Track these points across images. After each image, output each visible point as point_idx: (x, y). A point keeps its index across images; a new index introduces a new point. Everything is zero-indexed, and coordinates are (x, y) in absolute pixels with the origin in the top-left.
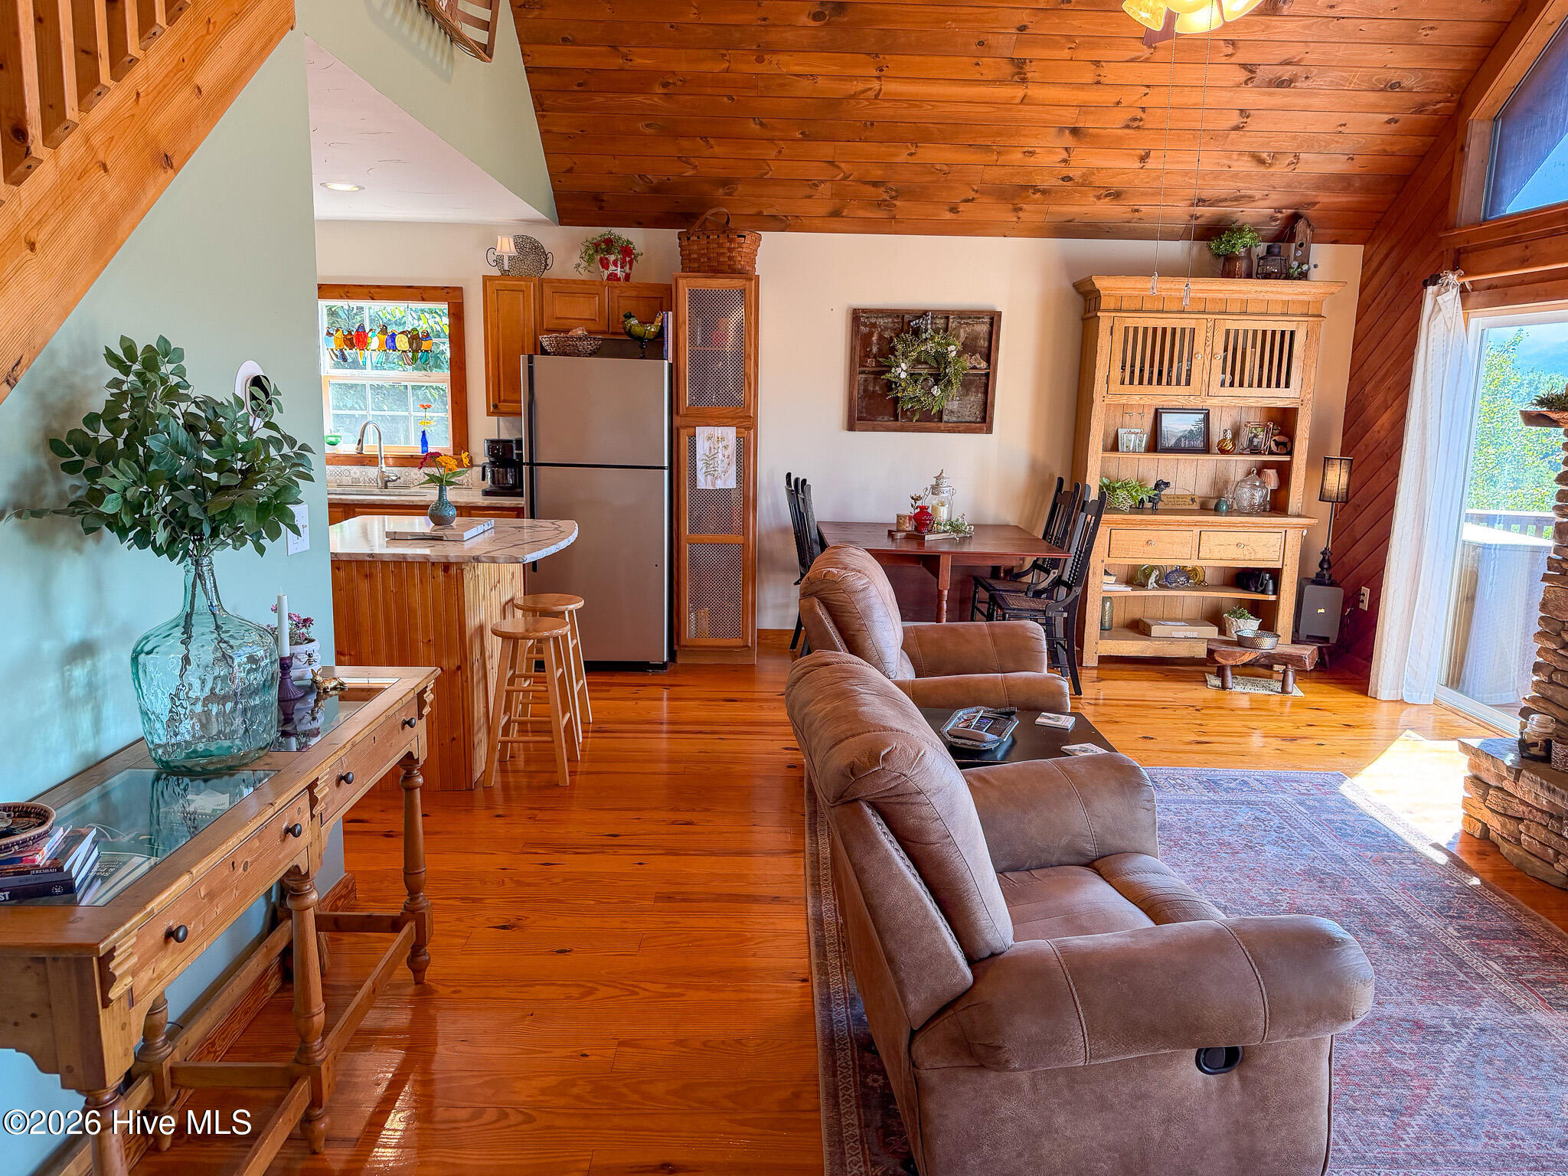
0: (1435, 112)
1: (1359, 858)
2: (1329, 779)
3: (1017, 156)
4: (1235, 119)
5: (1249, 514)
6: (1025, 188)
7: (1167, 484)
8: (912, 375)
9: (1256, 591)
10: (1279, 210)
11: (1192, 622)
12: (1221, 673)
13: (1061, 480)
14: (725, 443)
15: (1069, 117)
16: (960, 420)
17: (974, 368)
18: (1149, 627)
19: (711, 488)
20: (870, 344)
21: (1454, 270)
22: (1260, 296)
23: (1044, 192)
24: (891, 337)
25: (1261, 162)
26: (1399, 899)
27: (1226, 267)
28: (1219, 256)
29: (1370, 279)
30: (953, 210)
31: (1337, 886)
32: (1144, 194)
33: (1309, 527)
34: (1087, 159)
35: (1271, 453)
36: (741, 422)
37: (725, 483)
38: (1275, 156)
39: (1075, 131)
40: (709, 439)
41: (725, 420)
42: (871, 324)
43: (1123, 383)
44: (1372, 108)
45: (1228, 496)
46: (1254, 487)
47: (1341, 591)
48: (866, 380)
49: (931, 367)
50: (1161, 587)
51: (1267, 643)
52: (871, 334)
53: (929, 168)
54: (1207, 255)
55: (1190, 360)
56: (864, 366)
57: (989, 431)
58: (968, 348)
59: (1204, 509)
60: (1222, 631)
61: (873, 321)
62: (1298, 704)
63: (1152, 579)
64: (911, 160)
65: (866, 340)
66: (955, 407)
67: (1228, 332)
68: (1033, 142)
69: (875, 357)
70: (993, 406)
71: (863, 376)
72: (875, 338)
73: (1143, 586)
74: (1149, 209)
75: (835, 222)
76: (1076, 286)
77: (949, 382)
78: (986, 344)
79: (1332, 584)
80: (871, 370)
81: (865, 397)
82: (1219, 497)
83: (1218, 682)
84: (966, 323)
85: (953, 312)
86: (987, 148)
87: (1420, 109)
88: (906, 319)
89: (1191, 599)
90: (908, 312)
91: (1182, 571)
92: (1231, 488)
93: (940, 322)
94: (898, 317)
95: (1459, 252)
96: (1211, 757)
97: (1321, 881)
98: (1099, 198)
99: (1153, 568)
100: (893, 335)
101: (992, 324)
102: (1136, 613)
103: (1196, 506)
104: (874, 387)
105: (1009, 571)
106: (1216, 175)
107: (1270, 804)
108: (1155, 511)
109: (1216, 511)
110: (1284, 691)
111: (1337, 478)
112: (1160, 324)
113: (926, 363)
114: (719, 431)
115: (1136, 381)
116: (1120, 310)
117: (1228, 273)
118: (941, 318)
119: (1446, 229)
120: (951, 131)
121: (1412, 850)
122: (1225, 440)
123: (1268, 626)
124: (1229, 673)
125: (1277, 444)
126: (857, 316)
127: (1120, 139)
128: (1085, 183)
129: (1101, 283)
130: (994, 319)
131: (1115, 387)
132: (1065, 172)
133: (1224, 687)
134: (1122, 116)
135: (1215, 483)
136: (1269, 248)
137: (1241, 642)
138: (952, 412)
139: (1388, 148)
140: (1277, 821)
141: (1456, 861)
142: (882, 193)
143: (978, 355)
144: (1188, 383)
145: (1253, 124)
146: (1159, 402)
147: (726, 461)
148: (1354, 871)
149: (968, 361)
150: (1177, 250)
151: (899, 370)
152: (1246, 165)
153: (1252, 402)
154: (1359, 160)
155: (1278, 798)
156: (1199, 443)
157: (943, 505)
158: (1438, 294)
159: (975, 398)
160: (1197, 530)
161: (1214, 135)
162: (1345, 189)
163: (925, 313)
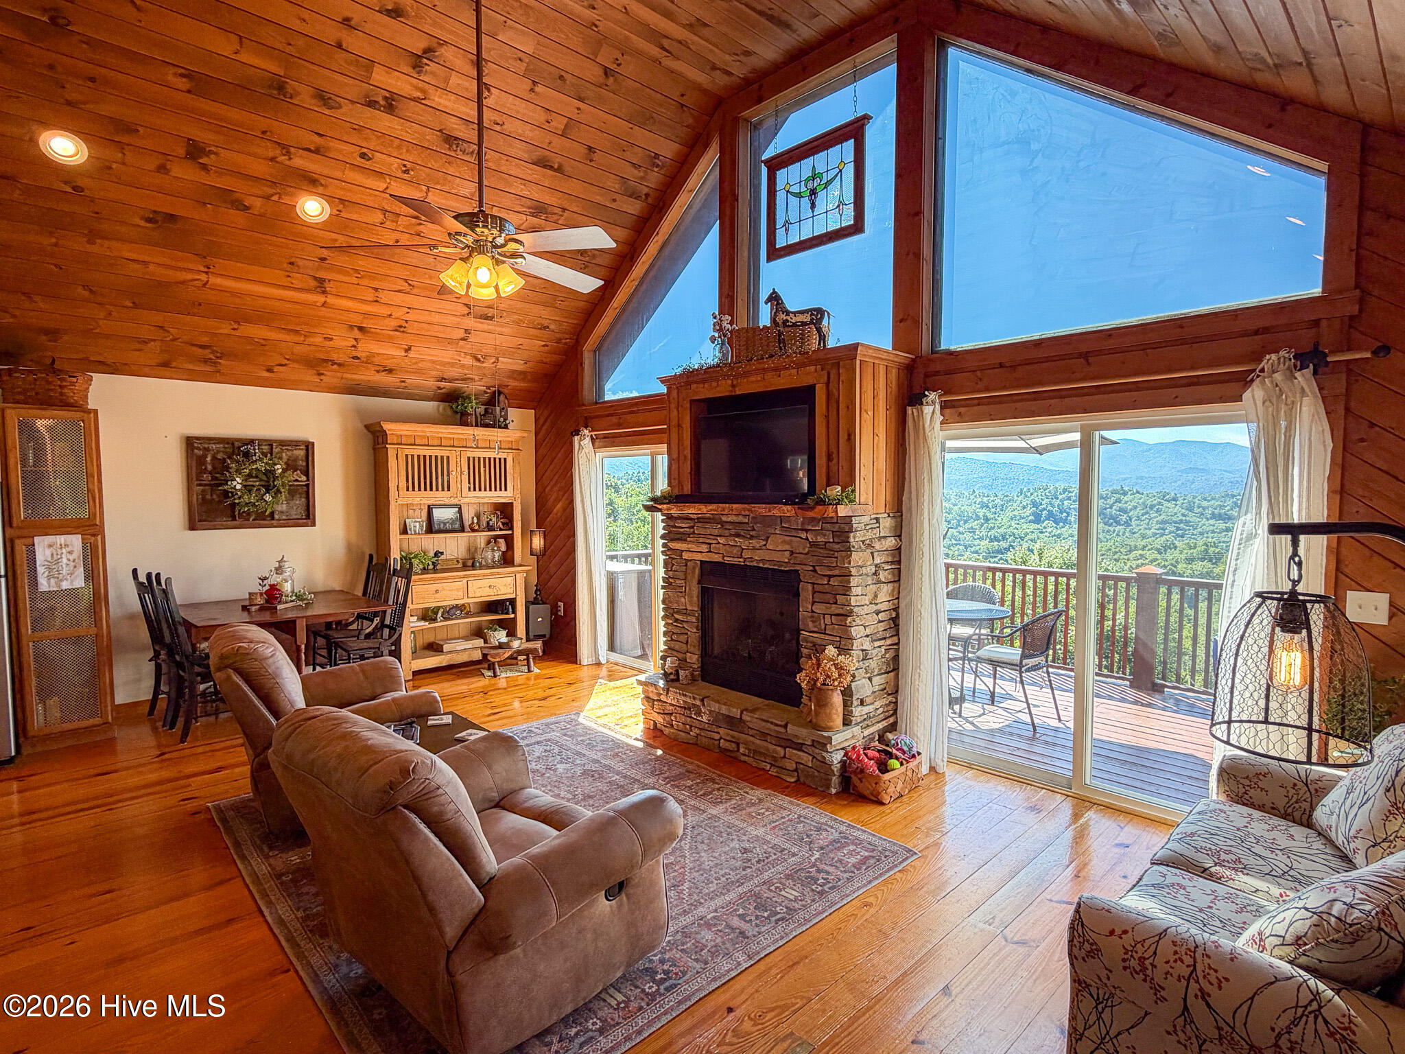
0: (566, 344)
1: (604, 756)
2: (573, 717)
3: (318, 340)
4: (462, 334)
5: (493, 567)
6: (326, 361)
7: (442, 553)
8: (245, 486)
9: (502, 614)
10: (488, 388)
11: (466, 638)
12: (491, 667)
13: (371, 556)
14: (69, 549)
15: (357, 320)
16: (289, 518)
17: (297, 480)
18: (442, 646)
19: (55, 589)
20: (205, 463)
21: (586, 428)
22: (485, 437)
23: (340, 365)
24: (224, 458)
25: (478, 360)
26: (632, 773)
27: (462, 419)
28: (457, 412)
29: (541, 429)
30: (269, 370)
31: (601, 777)
32: (407, 372)
33: (527, 572)
34: (368, 347)
35: (501, 530)
36: (86, 530)
37: (71, 583)
38: (485, 357)
39: (361, 329)
40: (49, 546)
41: (68, 529)
42: (205, 448)
43: (408, 490)
44: (537, 338)
45: (478, 557)
46: (493, 550)
47: (548, 606)
48: (203, 491)
49: (261, 480)
50: (446, 619)
51: (516, 644)
52: (205, 456)
53: (249, 340)
54: (449, 412)
55: (448, 475)
56: (200, 480)
57: (314, 524)
58: (290, 466)
59: (465, 567)
60: (485, 642)
61: (206, 446)
62: (537, 677)
63: (440, 615)
64: (233, 332)
65: (201, 461)
66: (284, 509)
67: (469, 458)
68: (330, 332)
69: (210, 473)
70: (315, 507)
71: (201, 488)
72: (209, 459)
73: (434, 620)
74: (411, 380)
75: (163, 370)
76: (367, 427)
77: (278, 491)
78: (304, 464)
79: (544, 603)
80: (208, 483)
81: (203, 504)
82: (474, 558)
83: (490, 673)
84: (287, 449)
85: (276, 441)
86: (296, 332)
87: (559, 341)
88: (237, 444)
89: (462, 624)
90: (238, 440)
91: (456, 607)
92: (479, 551)
93: (266, 448)
94: (228, 443)
95: (586, 418)
96: (504, 721)
97: (593, 776)
98: (378, 371)
99: (438, 608)
100: (225, 456)
101: (307, 450)
102: (430, 638)
103: (460, 565)
104: (212, 496)
105: (339, 623)
106: (452, 365)
107: (549, 740)
108: (435, 571)
109: (473, 567)
110: (529, 671)
111: (538, 542)
112: (428, 453)
113: (257, 477)
114: (61, 539)
115: (416, 489)
116: (401, 444)
117: (463, 423)
118: (266, 445)
119: (579, 406)
120: (266, 317)
121: (628, 745)
122: (473, 523)
123: (512, 633)
124: (497, 666)
125: (503, 524)
126: (190, 443)
127: (391, 337)
128: (368, 361)
129: (387, 426)
130: (309, 447)
131: (403, 492)
132: (355, 354)
133: (495, 676)
134: (394, 323)
135: (469, 550)
136: (486, 409)
137: (501, 646)
138: (282, 512)
139: (545, 360)
140: (557, 750)
141: (647, 744)
142: (207, 353)
143: (299, 472)
144: (449, 490)
145: (472, 338)
146: (430, 502)
147: (72, 564)
148: (605, 765)
149: (292, 476)
150: (430, 407)
151: (235, 483)
152: (468, 361)
153: (486, 500)
154: (530, 364)
155: (552, 735)
156: (457, 526)
157: (286, 581)
158: (581, 440)
159: (299, 502)
160: (465, 580)
161: (451, 342)
162: (523, 380)
163: (252, 442)
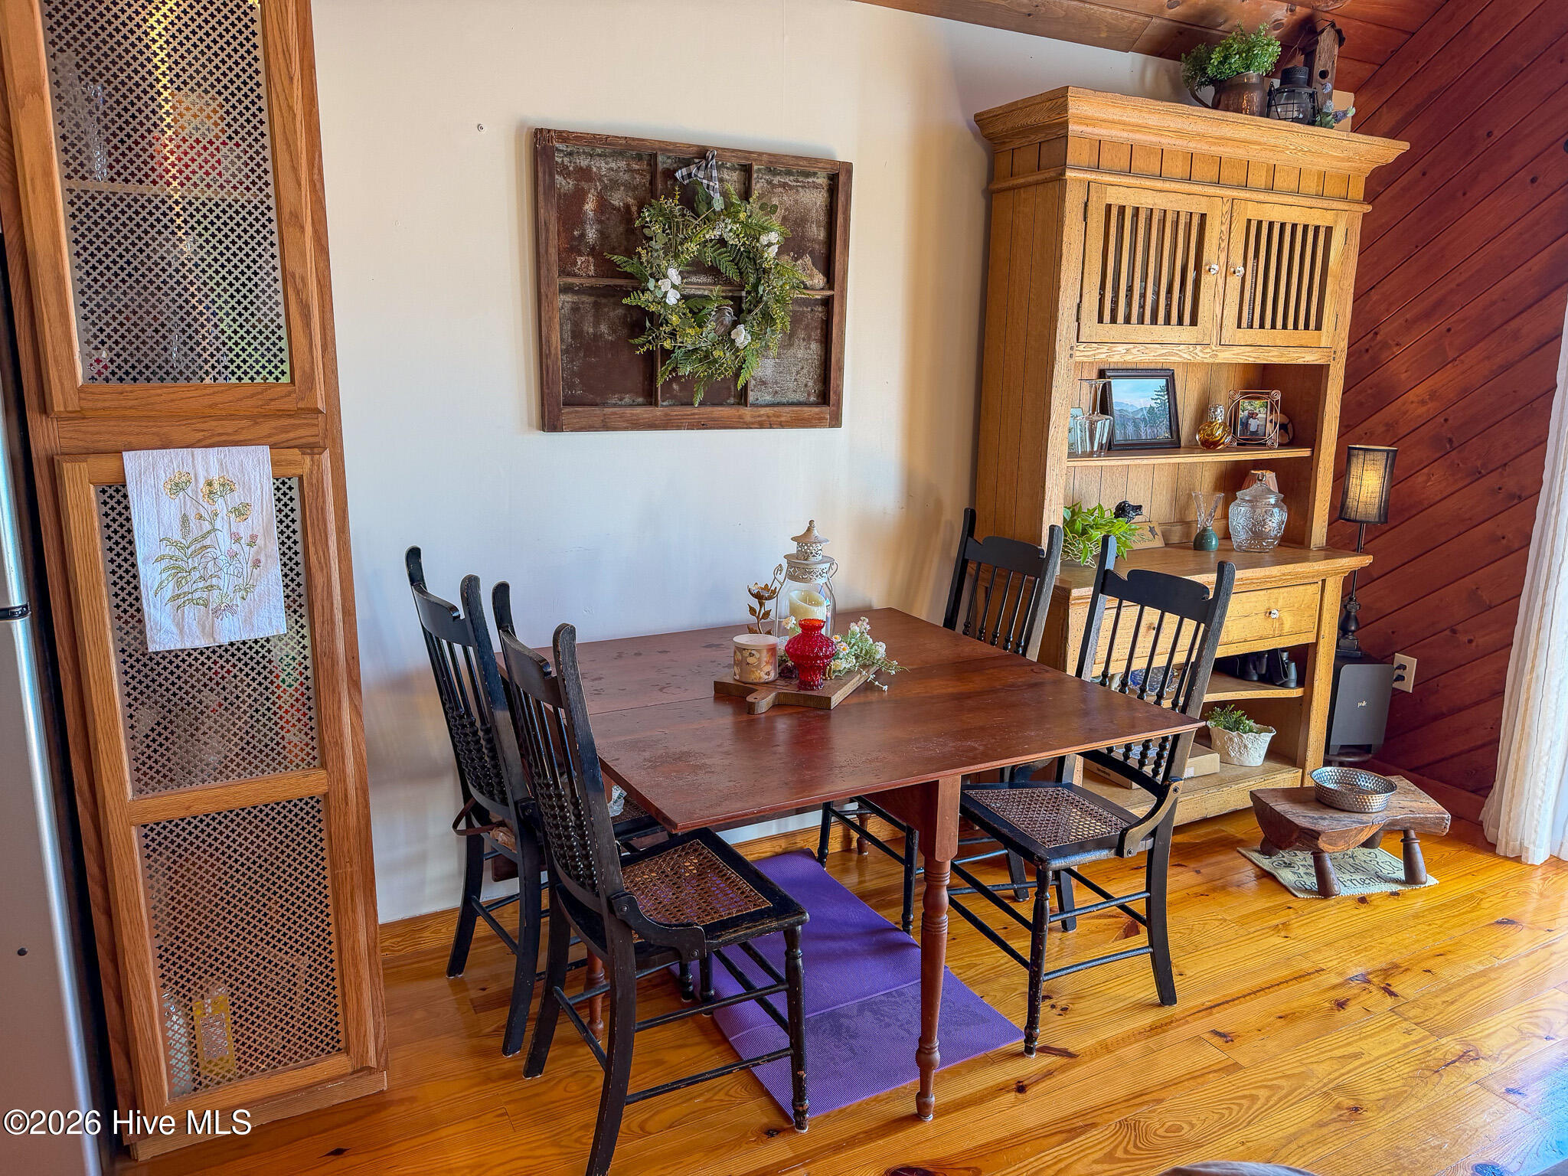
7: (1137, 510)
8: (690, 298)
9: (1268, 687)
14: (236, 498)
16: (778, 399)
17: (807, 286)
19: (201, 643)
20: (580, 218)
24: (627, 207)
36: (285, 430)
37: (248, 620)
40: (177, 487)
41: (230, 426)
42: (580, 170)
43: (1100, 322)
48: (575, 309)
49: (728, 282)
52: (579, 196)
56: (569, 274)
57: (836, 421)
58: (793, 238)
61: (584, 162)
65: (569, 211)
66: (769, 372)
67: (1249, 224)
69: (594, 252)
70: (841, 369)
71: (568, 298)
72: (589, 206)
76: (977, 123)
77: (768, 318)
78: (822, 235)
80: (587, 282)
81: (578, 349)
84: (784, 185)
85: (753, 156)
88: (663, 162)
90: (666, 147)
93: (734, 178)
94: (639, 158)
100: (630, 201)
101: (833, 192)
104: (596, 324)
110: (1413, 879)
113: (714, 269)
114: (208, 463)
116: (1098, 169)
118: (733, 169)
122: (1212, 423)
126: (543, 150)
130: (838, 180)
131: (1090, 325)
138: (764, 383)
143: (808, 259)
147: (247, 553)
149: (796, 270)
151: (662, 286)
153: (1273, 357)
156: (1164, 434)
159: (808, 352)
163: (702, 154)
